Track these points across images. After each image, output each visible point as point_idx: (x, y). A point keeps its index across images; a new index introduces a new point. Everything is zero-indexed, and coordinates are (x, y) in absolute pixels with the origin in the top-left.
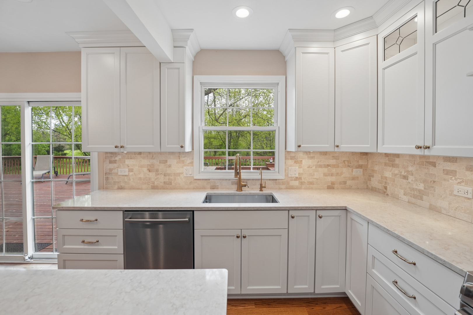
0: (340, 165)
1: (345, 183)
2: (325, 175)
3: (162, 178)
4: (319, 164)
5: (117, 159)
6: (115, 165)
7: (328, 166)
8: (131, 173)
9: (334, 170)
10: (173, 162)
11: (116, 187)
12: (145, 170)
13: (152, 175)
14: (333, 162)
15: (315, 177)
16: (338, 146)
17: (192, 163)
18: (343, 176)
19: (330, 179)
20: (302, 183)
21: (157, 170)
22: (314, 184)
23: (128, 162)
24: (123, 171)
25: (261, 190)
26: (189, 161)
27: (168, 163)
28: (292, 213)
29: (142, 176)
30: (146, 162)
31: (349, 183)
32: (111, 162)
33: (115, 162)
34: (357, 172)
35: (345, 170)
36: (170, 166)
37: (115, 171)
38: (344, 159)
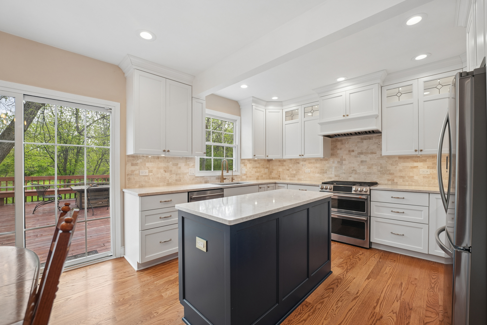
0: (261, 167)
1: (262, 176)
2: (256, 172)
3: (174, 177)
4: (253, 166)
5: (139, 162)
6: (137, 167)
7: (257, 167)
8: (151, 174)
9: (259, 170)
10: (182, 165)
11: (138, 186)
12: (162, 171)
13: (167, 175)
14: (258, 165)
15: (252, 173)
16: (267, 156)
17: (194, 165)
18: (262, 173)
19: (257, 174)
20: (247, 177)
21: (171, 171)
22: (251, 177)
23: (148, 165)
24: (145, 172)
25: (232, 181)
26: (192, 164)
27: (179, 166)
28: (260, 186)
29: (159, 175)
30: (162, 165)
31: (264, 176)
32: (133, 165)
33: (136, 164)
34: (266, 170)
35: (262, 169)
36: (180, 168)
37: (137, 172)
38: (262, 164)
